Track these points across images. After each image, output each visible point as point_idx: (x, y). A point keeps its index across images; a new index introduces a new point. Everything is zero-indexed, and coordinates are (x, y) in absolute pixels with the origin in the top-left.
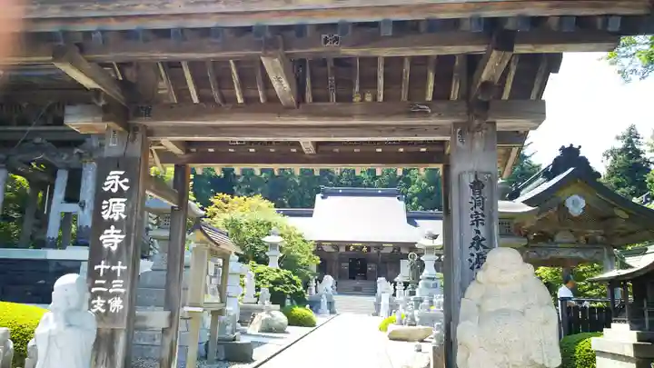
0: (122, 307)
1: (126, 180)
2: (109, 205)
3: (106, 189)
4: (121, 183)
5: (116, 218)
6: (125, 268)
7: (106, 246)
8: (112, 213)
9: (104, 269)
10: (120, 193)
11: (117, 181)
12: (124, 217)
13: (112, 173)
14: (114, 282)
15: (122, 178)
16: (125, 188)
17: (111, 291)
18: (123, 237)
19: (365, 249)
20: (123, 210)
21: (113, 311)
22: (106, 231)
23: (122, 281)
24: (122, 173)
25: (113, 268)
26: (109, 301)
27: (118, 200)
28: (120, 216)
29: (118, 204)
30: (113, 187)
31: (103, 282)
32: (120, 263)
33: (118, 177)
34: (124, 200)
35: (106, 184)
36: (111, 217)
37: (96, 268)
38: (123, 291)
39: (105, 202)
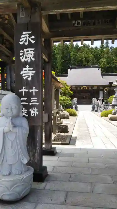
0: (38, 113)
1: (33, 37)
2: (24, 53)
3: (21, 43)
4: (30, 39)
5: (29, 61)
6: (37, 90)
7: (25, 78)
8: (26, 58)
9: (25, 92)
10: (30, 45)
11: (28, 37)
12: (33, 59)
13: (24, 33)
14: (32, 99)
15: (30, 36)
16: (33, 42)
17: (30, 104)
18: (34, 72)
19: (87, 88)
20: (33, 55)
21: (33, 116)
22: (24, 69)
23: (36, 98)
24: (30, 32)
25: (30, 91)
26: (30, 110)
27: (29, 49)
28: (31, 59)
29: (30, 52)
30: (26, 41)
31: (25, 99)
32: (34, 87)
33: (27, 36)
34: (33, 49)
35: (21, 40)
36: (26, 60)
37: (20, 91)
38: (37, 104)
39: (21, 51)
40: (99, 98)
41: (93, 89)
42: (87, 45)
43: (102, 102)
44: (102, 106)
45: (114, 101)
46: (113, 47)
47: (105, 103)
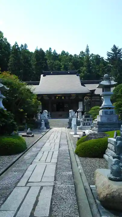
19: (63, 98)
40: (78, 111)
41: (71, 98)
42: (66, 52)
43: (82, 115)
44: (82, 121)
45: (101, 116)
46: (94, 55)
47: (86, 117)
